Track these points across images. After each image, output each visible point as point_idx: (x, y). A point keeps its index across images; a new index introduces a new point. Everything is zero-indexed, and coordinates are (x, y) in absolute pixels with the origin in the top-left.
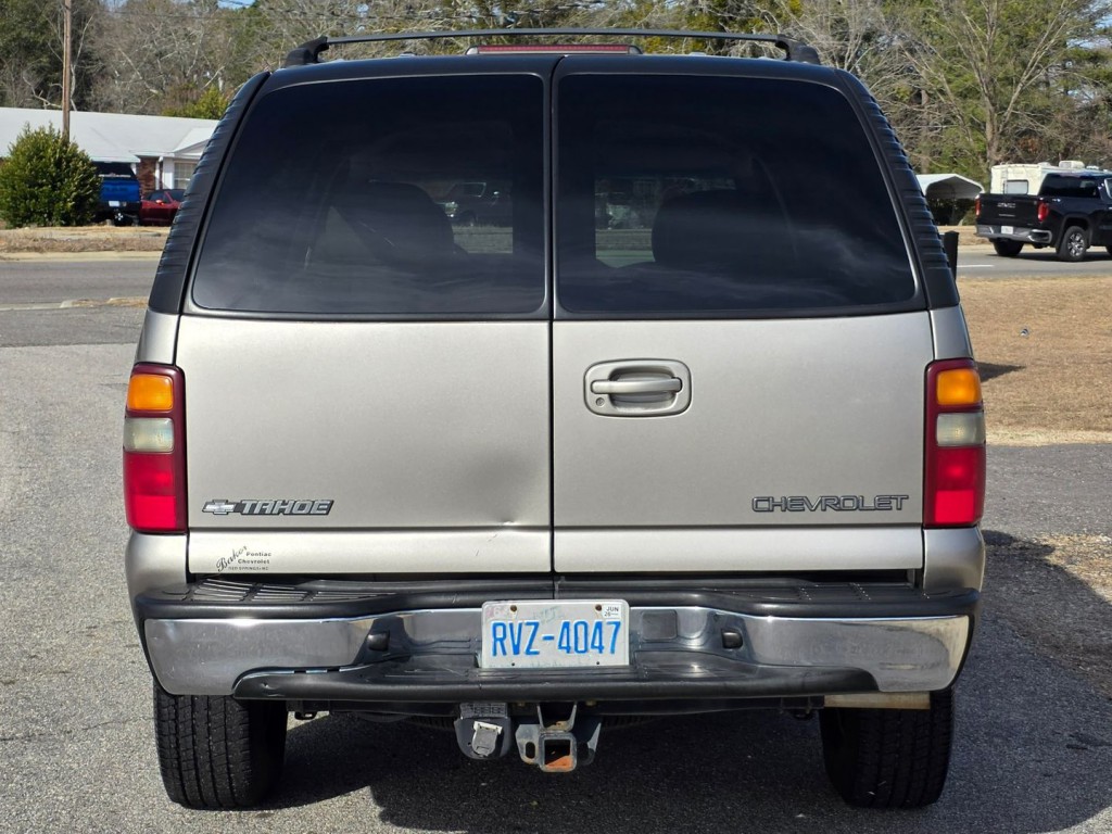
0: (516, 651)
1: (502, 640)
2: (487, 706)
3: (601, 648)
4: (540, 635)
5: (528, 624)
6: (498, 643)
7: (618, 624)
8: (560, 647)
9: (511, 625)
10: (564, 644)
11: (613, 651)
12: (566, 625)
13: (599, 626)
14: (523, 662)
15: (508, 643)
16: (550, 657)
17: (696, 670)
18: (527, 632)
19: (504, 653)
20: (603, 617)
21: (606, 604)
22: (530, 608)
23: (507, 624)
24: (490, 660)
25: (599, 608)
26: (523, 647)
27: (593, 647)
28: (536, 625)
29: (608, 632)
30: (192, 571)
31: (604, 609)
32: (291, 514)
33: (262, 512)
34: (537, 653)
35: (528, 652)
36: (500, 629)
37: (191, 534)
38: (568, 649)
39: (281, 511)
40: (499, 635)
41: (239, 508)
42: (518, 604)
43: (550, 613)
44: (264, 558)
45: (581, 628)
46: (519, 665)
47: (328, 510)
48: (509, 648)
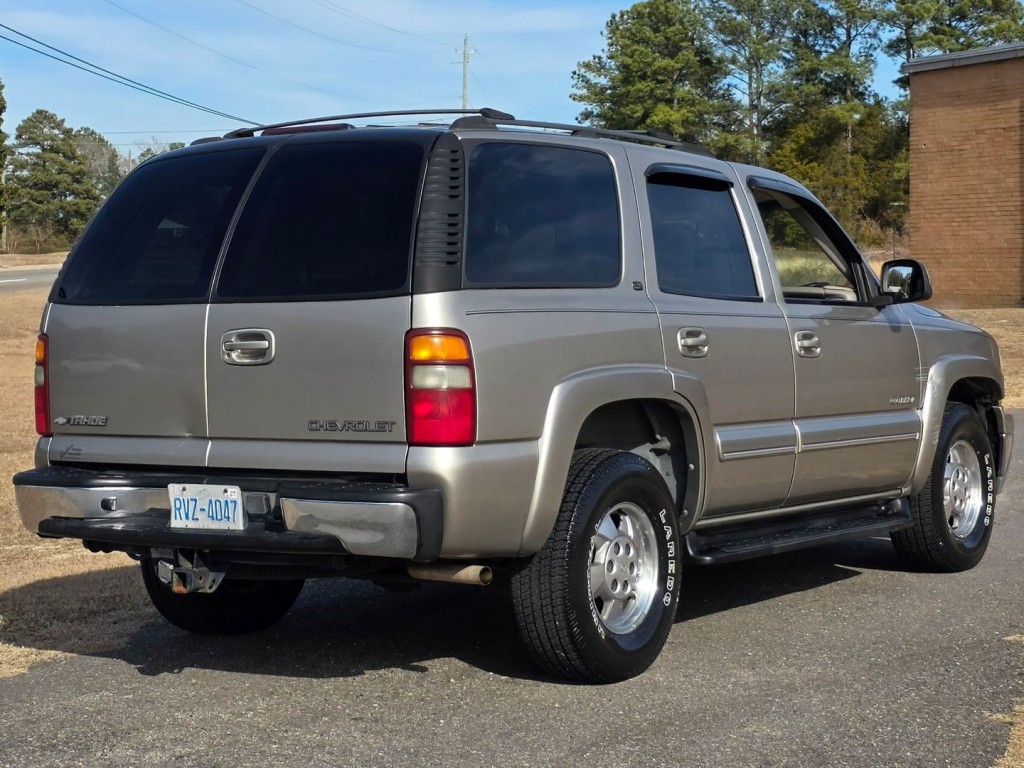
0: (187, 518)
1: (179, 509)
2: (165, 550)
3: (228, 518)
4: (198, 507)
5: (192, 499)
6: (177, 512)
7: (235, 502)
8: (209, 516)
9: (183, 500)
10: (211, 514)
11: (234, 520)
12: (211, 502)
13: (226, 503)
14: (191, 525)
15: (182, 511)
16: (204, 523)
18: (192, 504)
19: (182, 518)
20: (229, 497)
21: (228, 488)
22: (193, 489)
23: (181, 499)
24: (177, 523)
25: (226, 491)
26: (192, 515)
27: (225, 517)
28: (196, 500)
29: (231, 507)
30: (50, 459)
31: (229, 493)
32: (90, 425)
33: (78, 424)
34: (197, 519)
35: (193, 518)
36: (178, 502)
37: (53, 437)
38: (214, 518)
39: (86, 424)
40: (178, 506)
41: (68, 421)
42: (187, 486)
43: (203, 493)
44: (79, 452)
45: (218, 504)
46: (189, 527)
47: (106, 423)
48: (183, 516)
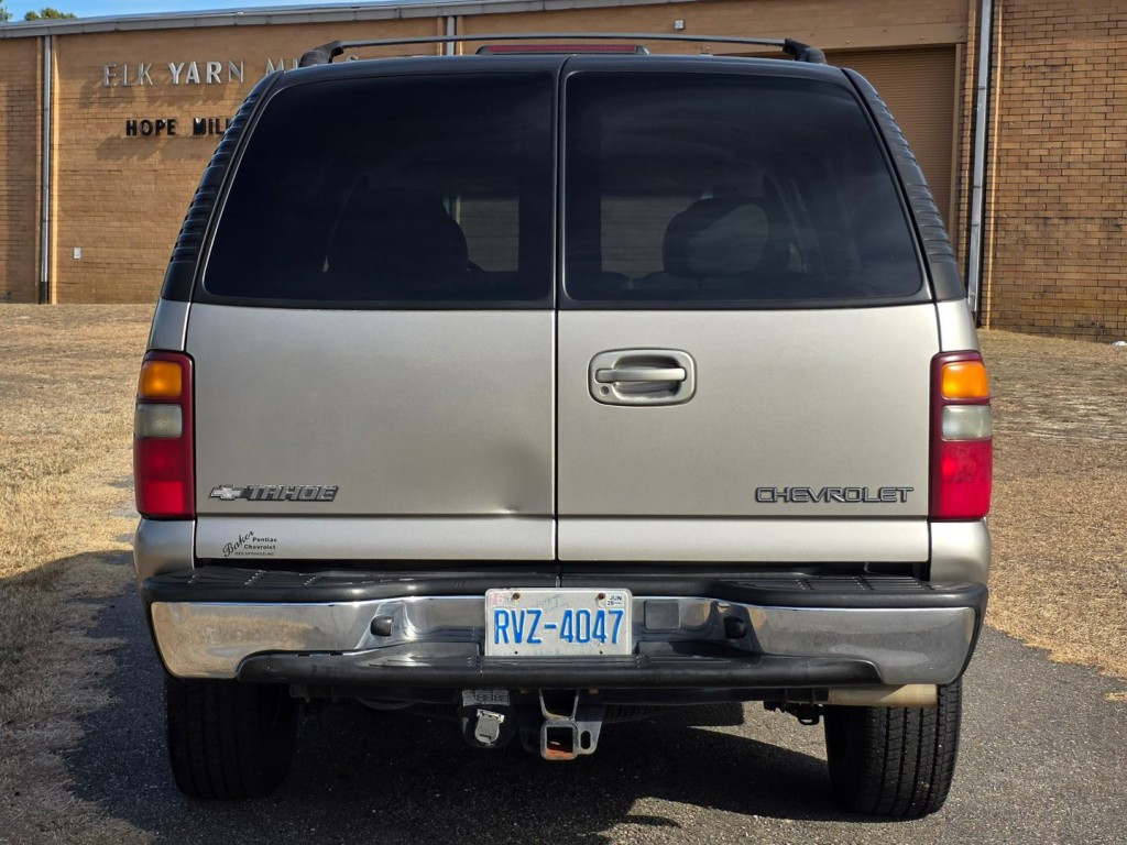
0: (518, 639)
1: (504, 628)
2: (488, 693)
3: (603, 637)
4: (542, 622)
5: (529, 612)
6: (500, 631)
7: (620, 613)
8: (562, 636)
9: (513, 613)
10: (566, 633)
11: (614, 641)
12: (568, 614)
13: (601, 615)
14: (525, 650)
15: (510, 631)
16: (551, 646)
18: (529, 620)
19: (506, 641)
20: (603, 606)
21: (609, 593)
22: (532, 596)
23: (509, 612)
24: (498, 648)
25: (601, 597)
26: (525, 635)
27: (595, 636)
28: (538, 613)
29: (609, 621)
30: (199, 556)
31: (608, 598)
33: (270, 498)
34: (539, 641)
35: (530, 640)
36: (502, 617)
37: (199, 520)
38: (570, 638)
39: (288, 497)
40: (502, 623)
41: (246, 494)
42: (521, 591)
43: (554, 600)
44: (270, 544)
45: (583, 617)
46: (521, 654)
47: (334, 496)
48: (511, 636)
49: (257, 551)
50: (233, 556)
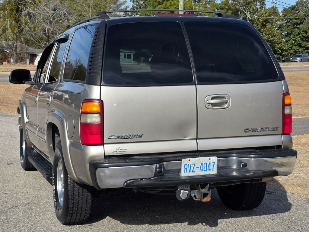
0: (190, 171)
1: (186, 169)
2: (184, 186)
3: (210, 169)
4: (195, 167)
5: (193, 164)
6: (186, 170)
7: (214, 163)
8: (200, 170)
9: (189, 165)
10: (201, 169)
11: (213, 170)
12: (202, 164)
13: (210, 164)
14: (191, 174)
15: (188, 169)
16: (198, 173)
17: (234, 173)
18: (193, 166)
19: (187, 172)
20: (211, 161)
21: (212, 158)
22: (193, 160)
23: (188, 164)
24: (184, 174)
25: (210, 159)
26: (191, 171)
27: (208, 169)
28: (195, 164)
29: (212, 165)
30: (106, 155)
32: (132, 138)
33: (124, 138)
34: (195, 172)
35: (193, 172)
36: (186, 166)
37: (104, 145)
38: (202, 170)
39: (129, 138)
40: (186, 167)
41: (118, 137)
42: (191, 159)
43: (198, 161)
44: (125, 150)
45: (205, 164)
46: (190, 175)
47: (141, 137)
48: (188, 171)
49: (121, 152)
50: (115, 154)
